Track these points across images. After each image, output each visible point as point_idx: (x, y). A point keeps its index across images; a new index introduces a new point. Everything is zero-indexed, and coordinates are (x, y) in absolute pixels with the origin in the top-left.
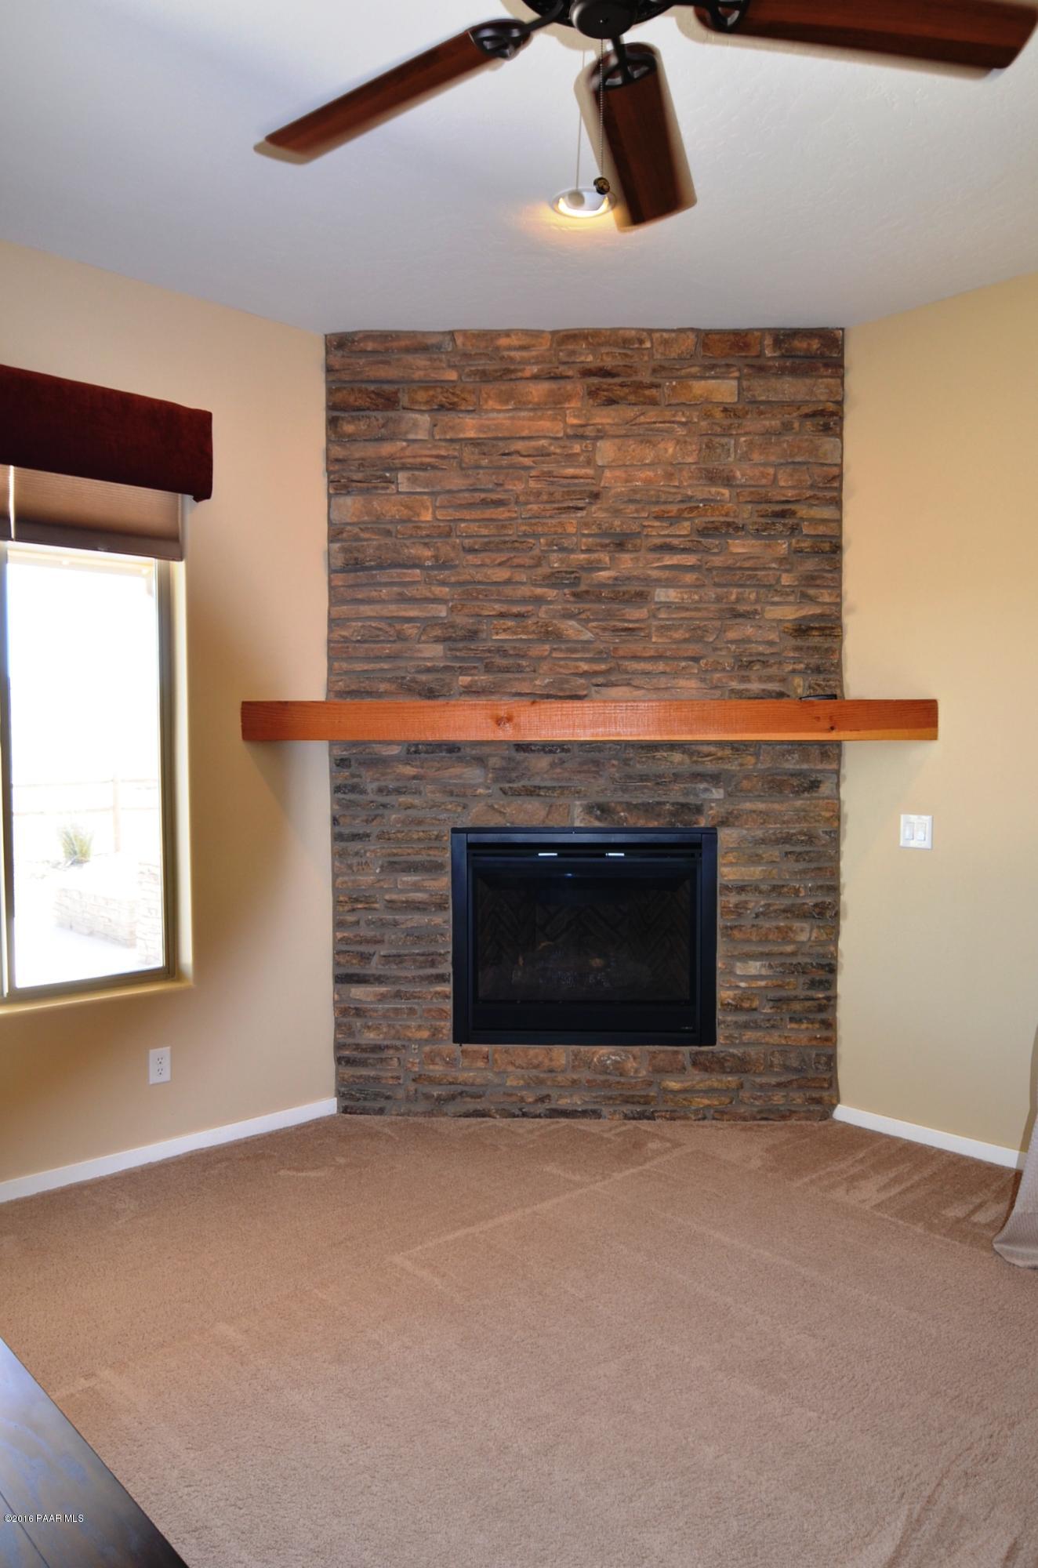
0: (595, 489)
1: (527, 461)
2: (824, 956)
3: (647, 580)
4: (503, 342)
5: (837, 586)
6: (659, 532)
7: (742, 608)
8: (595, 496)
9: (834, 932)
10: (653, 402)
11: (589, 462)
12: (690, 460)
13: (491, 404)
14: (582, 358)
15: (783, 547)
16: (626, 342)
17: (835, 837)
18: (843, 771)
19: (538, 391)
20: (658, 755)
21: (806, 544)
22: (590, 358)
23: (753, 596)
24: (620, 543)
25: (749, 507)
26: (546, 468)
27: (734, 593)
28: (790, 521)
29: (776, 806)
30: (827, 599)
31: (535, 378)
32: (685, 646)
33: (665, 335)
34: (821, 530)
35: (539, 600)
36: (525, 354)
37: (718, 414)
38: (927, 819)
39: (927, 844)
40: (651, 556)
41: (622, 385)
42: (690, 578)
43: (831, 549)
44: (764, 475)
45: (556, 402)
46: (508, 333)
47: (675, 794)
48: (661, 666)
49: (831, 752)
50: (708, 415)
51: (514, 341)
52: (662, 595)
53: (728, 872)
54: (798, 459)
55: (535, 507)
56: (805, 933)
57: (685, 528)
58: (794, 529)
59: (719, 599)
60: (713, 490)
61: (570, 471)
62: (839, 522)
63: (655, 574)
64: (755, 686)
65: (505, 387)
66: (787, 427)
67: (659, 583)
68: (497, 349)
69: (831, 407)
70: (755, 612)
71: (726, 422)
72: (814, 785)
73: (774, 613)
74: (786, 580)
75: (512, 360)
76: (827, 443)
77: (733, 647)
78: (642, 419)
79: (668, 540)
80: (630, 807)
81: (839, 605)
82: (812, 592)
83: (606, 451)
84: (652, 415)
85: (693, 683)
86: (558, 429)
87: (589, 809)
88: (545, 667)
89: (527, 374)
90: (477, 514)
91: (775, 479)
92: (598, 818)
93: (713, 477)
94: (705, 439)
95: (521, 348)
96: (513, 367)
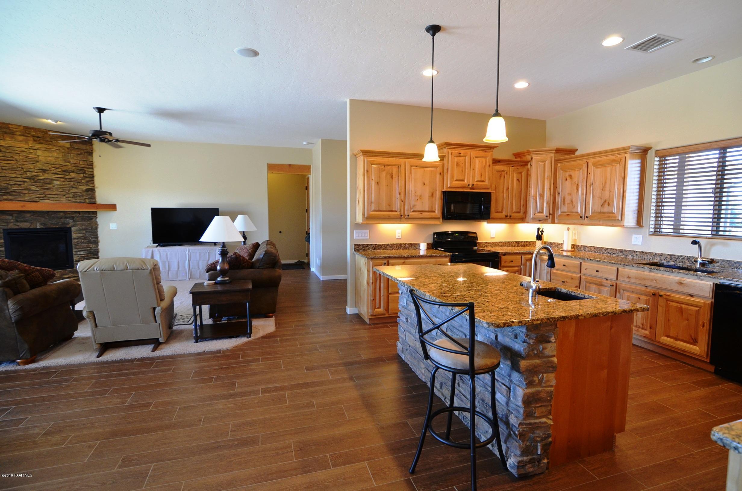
0: (37, 160)
1: (19, 152)
2: (96, 250)
3: (52, 180)
4: (10, 126)
5: (93, 183)
6: (54, 171)
7: (74, 186)
8: (38, 162)
9: (98, 245)
10: (50, 145)
11: (35, 154)
12: (60, 157)
13: (7, 138)
14: (32, 133)
15: (82, 175)
16: (43, 132)
17: (97, 228)
18: (97, 216)
19: (21, 138)
20: (57, 213)
21: (87, 175)
22: (34, 133)
23: (76, 184)
24: (44, 171)
25: (74, 167)
26: (24, 154)
27: (72, 183)
28: (83, 171)
29: (84, 223)
30: (92, 185)
31: (19, 135)
32: (62, 193)
34: (90, 173)
35: (24, 182)
36: (17, 130)
37: (66, 149)
38: (116, 224)
39: (116, 228)
40: (52, 175)
41: (43, 140)
42: (62, 180)
43: (92, 177)
44: (77, 162)
45: (26, 141)
46: (11, 125)
47: (62, 221)
48: (56, 196)
49: (95, 213)
50: (64, 149)
51: (14, 126)
52: (55, 182)
53: (74, 236)
54: (84, 160)
55: (22, 162)
56: (92, 246)
57: (60, 170)
58: (84, 173)
59: (69, 184)
60: (66, 163)
61: (30, 156)
62: (93, 172)
63: (54, 178)
64: (78, 201)
65: (12, 136)
66: (81, 154)
67: (54, 180)
69: (91, 151)
70: (77, 187)
71: (68, 151)
72: (92, 219)
73: (82, 187)
74: (83, 181)
75: (13, 130)
76: (90, 157)
77: (73, 193)
78: (48, 148)
79: (56, 172)
80: (51, 224)
81: (94, 187)
82: (88, 184)
83: (39, 153)
84: (50, 147)
85: (64, 200)
86: (27, 147)
87: (41, 224)
88: (27, 195)
90: (5, 162)
91: (79, 163)
92: (43, 226)
93: (65, 161)
94: (64, 154)
95: (15, 128)
96: (14, 132)
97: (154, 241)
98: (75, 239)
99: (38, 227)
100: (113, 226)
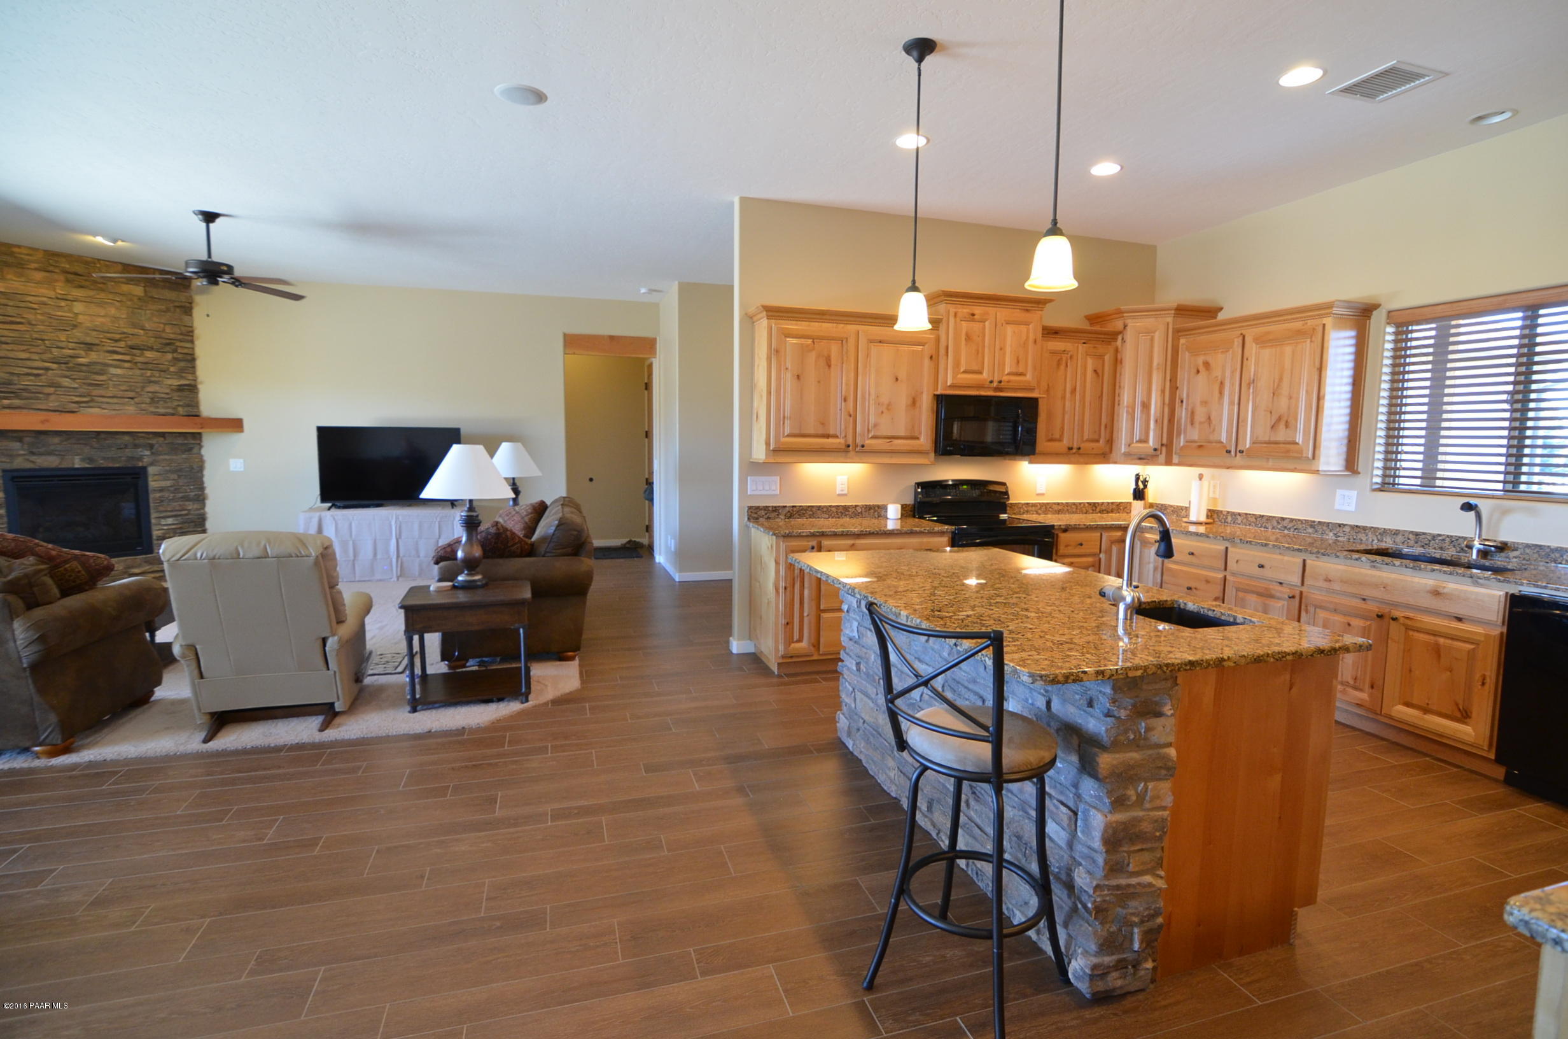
0: (75, 323)
1: (35, 306)
2: (200, 515)
3: (105, 365)
4: (16, 250)
5: (194, 373)
6: (110, 346)
7: (153, 379)
8: (75, 326)
9: (204, 505)
10: (102, 290)
11: (70, 311)
12: (123, 317)
13: (9, 276)
14: (63, 265)
15: (169, 356)
16: (86, 263)
17: (201, 469)
18: (202, 444)
19: (39, 276)
20: (117, 437)
21: (180, 356)
22: (67, 266)
23: (158, 375)
24: (89, 347)
25: (153, 339)
26: (46, 311)
27: (149, 373)
28: (173, 347)
29: (174, 457)
30: (191, 378)
31: (36, 269)
32: (126, 393)
33: (107, 263)
34: (186, 351)
35: (47, 369)
36: (30, 258)
37: (135, 299)
38: (242, 461)
39: (242, 469)
40: (108, 354)
41: (86, 280)
42: (127, 365)
43: (191, 359)
44: (159, 327)
45: (49, 283)
46: (19, 247)
47: (128, 452)
48: (115, 400)
49: (197, 436)
50: (131, 300)
51: (24, 251)
52: (113, 371)
53: (153, 484)
54: (174, 323)
55: (42, 327)
56: (190, 506)
57: (122, 344)
58: (175, 351)
59: (142, 375)
60: (136, 330)
61: (60, 313)
62: (193, 349)
63: (111, 362)
64: (162, 411)
65: (19, 270)
66: (168, 310)
67: (111, 366)
68: (13, 252)
69: (188, 305)
70: (159, 381)
71: (140, 304)
72: (190, 449)
73: (169, 382)
74: (172, 369)
75: (22, 259)
76: (186, 318)
77: (150, 394)
78: (98, 297)
79: (115, 349)
80: (104, 458)
81: (195, 380)
82: (184, 375)
83: (78, 307)
84: (102, 295)
85: (132, 408)
86: (52, 294)
87: (83, 460)
88: (52, 398)
89: (32, 267)
91: (164, 329)
92: (88, 464)
93: (134, 326)
94: (131, 309)
95: (28, 255)
96: (23, 262)
97: (324, 499)
98: (155, 491)
99: (77, 466)
100: (236, 465)
